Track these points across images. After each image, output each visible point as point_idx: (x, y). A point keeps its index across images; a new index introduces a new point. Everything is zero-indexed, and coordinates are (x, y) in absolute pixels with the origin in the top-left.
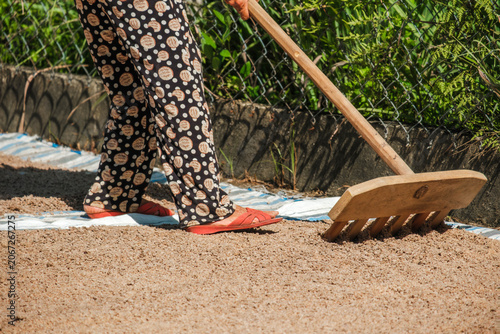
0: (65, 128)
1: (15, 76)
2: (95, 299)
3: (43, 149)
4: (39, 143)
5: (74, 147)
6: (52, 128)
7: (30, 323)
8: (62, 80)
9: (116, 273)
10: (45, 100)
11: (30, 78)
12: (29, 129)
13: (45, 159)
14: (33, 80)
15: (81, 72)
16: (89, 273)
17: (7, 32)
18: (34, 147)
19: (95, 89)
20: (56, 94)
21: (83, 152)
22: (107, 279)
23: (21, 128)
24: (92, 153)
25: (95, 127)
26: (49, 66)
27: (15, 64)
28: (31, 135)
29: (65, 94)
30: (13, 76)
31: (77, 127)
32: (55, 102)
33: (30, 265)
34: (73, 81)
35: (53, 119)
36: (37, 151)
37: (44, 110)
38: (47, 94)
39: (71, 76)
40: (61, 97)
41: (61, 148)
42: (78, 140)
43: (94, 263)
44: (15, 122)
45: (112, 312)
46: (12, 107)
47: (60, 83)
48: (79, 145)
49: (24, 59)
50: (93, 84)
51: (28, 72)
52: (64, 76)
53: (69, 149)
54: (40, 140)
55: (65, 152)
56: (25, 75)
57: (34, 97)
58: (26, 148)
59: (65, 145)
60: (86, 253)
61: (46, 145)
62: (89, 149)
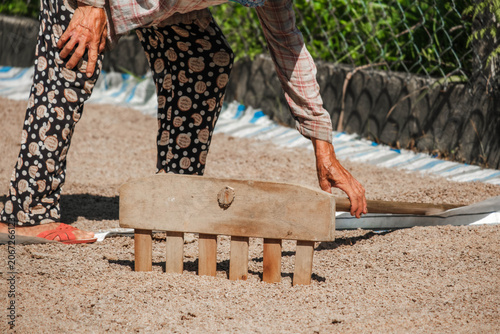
0: (384, 126)
1: (334, 73)
2: (414, 301)
3: (362, 148)
4: (358, 142)
5: (394, 146)
6: (371, 127)
7: (348, 326)
8: (381, 77)
9: (436, 274)
10: (364, 98)
11: (349, 76)
12: (348, 128)
13: (364, 158)
14: (352, 77)
15: (401, 69)
16: (408, 275)
17: (326, 29)
18: (353, 146)
19: (415, 86)
20: (376, 92)
21: (402, 151)
22: (427, 280)
23: (340, 127)
24: (412, 152)
25: (415, 125)
26: (367, 63)
27: (334, 61)
28: (350, 133)
29: (385, 91)
30: (331, 73)
31: (397, 127)
32: (374, 99)
33: (349, 266)
34: (394, 79)
35: (372, 117)
36: (356, 149)
37: (363, 108)
38: (366, 92)
39: (391, 73)
40: (381, 94)
41: (380, 147)
42: (397, 138)
43: (413, 264)
44: (334, 121)
45: (431, 314)
46: (330, 105)
47: (379, 80)
48: (398, 143)
49: (342, 55)
50: (413, 81)
51: (347, 69)
52: (383, 74)
53: (388, 148)
54: (359, 138)
55: (384, 151)
56: (344, 73)
57: (353, 95)
58: (345, 147)
59: (384, 144)
60: (405, 253)
61: (365, 144)
62: (409, 148)
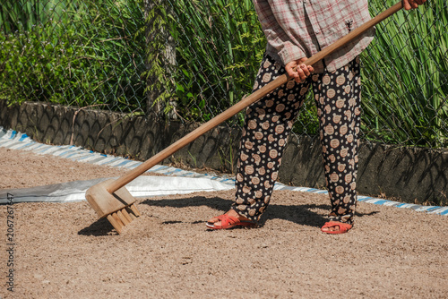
0: (97, 141)
1: (67, 112)
3: (84, 154)
4: (82, 151)
5: (103, 152)
6: (90, 142)
8: (95, 113)
10: (85, 126)
11: (76, 113)
12: (76, 143)
13: (85, 160)
14: (78, 114)
15: (106, 108)
17: (62, 86)
18: (79, 153)
19: (114, 118)
20: (91, 122)
21: (108, 155)
23: (71, 142)
24: (113, 156)
25: (115, 140)
26: (87, 105)
27: (67, 105)
28: (77, 146)
29: (97, 121)
31: (104, 141)
32: (91, 126)
34: (102, 114)
35: (90, 136)
36: (81, 155)
37: (85, 131)
38: (86, 122)
39: (100, 111)
40: (94, 123)
41: (95, 153)
42: (105, 148)
44: (68, 139)
46: (66, 131)
47: (93, 115)
48: (105, 151)
49: (72, 101)
50: (113, 115)
51: (75, 109)
52: (96, 111)
53: (99, 154)
54: (83, 149)
55: (97, 155)
56: (73, 111)
57: (79, 124)
58: (74, 154)
59: (97, 152)
61: (86, 152)
62: (112, 154)
